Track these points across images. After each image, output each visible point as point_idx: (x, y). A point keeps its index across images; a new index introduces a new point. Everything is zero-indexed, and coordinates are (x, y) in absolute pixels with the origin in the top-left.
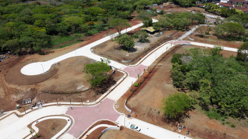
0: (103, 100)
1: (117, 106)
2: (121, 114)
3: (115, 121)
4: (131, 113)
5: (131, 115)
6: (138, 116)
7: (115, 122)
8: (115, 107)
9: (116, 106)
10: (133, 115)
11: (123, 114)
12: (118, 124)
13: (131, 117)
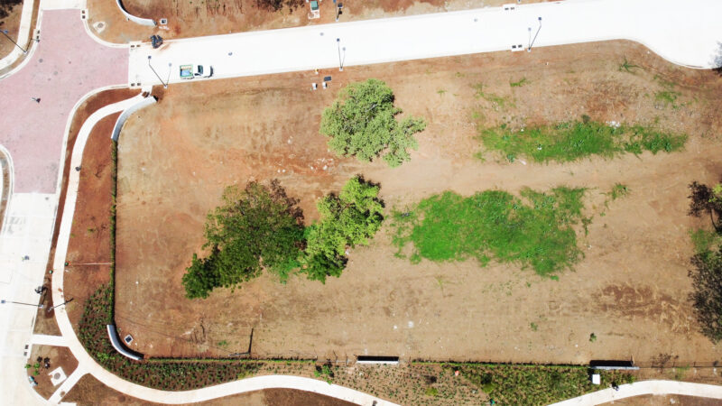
0: (38, 27)
1: (100, 26)
2: (128, 46)
3: (127, 82)
4: (157, 29)
5: (160, 33)
6: (184, 27)
8: (93, 30)
9: (95, 25)
10: (167, 32)
11: (135, 43)
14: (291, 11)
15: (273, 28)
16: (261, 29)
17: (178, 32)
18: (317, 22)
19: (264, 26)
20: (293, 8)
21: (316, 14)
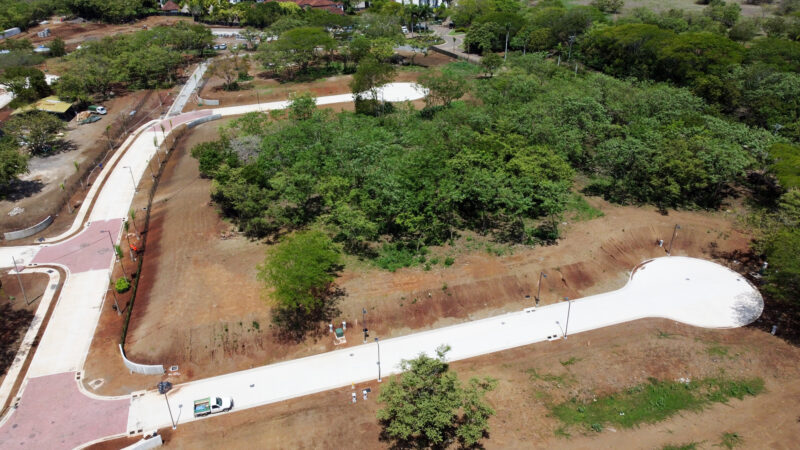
0: (19, 395)
1: (98, 382)
2: (130, 396)
3: (125, 431)
4: (166, 376)
5: (169, 380)
6: (197, 369)
7: (127, 434)
8: (89, 388)
9: (90, 384)
10: (177, 377)
11: (138, 393)
12: (140, 431)
13: (175, 387)
14: (316, 341)
15: (298, 357)
16: (285, 360)
17: (191, 376)
18: (345, 346)
19: (288, 356)
20: (317, 338)
21: (343, 340)
